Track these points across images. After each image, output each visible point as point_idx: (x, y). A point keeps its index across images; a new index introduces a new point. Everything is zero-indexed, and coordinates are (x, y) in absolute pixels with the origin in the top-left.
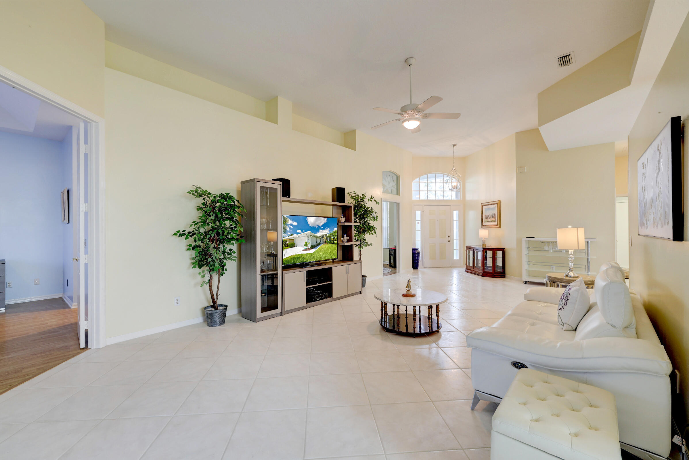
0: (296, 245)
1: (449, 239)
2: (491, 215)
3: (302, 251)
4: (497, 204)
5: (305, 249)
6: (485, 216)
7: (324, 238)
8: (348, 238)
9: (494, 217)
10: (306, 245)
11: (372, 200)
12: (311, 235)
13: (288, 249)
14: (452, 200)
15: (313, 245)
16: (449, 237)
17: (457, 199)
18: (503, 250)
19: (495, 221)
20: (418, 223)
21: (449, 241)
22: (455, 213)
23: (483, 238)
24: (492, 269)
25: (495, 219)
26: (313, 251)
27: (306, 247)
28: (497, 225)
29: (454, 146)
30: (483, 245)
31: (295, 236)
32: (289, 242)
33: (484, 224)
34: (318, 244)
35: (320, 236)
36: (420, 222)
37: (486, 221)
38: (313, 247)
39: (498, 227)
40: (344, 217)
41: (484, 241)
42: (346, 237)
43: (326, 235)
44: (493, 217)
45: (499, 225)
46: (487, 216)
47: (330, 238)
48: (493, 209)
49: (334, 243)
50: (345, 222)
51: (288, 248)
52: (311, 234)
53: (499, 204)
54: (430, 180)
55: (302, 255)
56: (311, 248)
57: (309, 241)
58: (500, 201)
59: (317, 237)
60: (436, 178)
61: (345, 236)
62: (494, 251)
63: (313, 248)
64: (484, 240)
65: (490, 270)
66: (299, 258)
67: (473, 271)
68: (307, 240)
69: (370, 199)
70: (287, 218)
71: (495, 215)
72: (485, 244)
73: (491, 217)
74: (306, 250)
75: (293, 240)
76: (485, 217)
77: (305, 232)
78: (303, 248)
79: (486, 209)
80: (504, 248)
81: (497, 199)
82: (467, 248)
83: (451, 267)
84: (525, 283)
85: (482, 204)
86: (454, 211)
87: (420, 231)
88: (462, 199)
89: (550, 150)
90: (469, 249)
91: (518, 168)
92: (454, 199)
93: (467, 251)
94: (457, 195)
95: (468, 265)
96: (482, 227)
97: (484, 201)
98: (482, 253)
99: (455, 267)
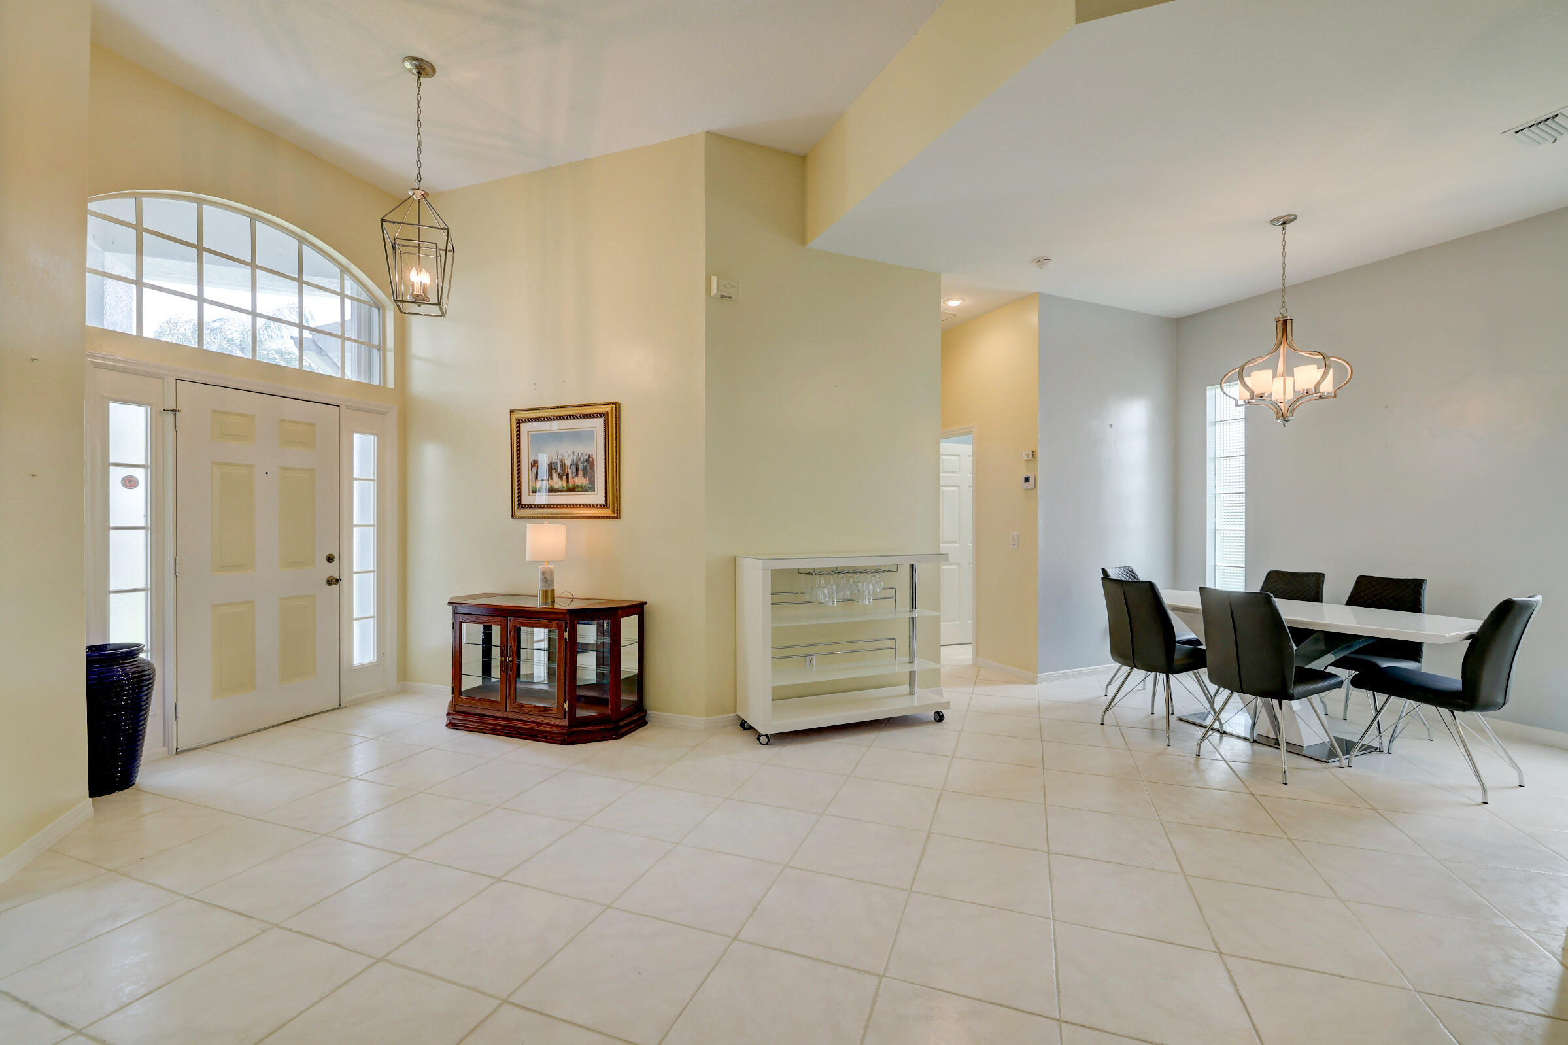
1: (331, 570)
2: (568, 462)
4: (603, 415)
6: (536, 464)
9: (585, 472)
14: (341, 380)
16: (330, 559)
17: (362, 380)
18: (638, 609)
19: (591, 488)
20: (133, 481)
21: (330, 582)
22: (363, 445)
23: (541, 562)
25: (592, 482)
28: (602, 506)
29: (422, 68)
30: (543, 595)
33: (524, 502)
36: (140, 474)
37: (542, 487)
39: (606, 512)
41: (549, 580)
44: (580, 473)
45: (612, 506)
46: (545, 468)
48: (576, 436)
53: (612, 417)
58: (617, 407)
62: (606, 615)
64: (549, 572)
67: (504, 719)
71: (590, 462)
72: (553, 591)
73: (569, 471)
76: (535, 470)
79: (537, 438)
80: (643, 599)
81: (600, 394)
82: (462, 612)
83: (340, 707)
84: (764, 739)
85: (517, 415)
86: (356, 437)
87: (142, 532)
88: (391, 384)
89: (814, 244)
90: (474, 618)
91: (714, 279)
92: (350, 374)
93: (464, 625)
94: (364, 364)
95: (465, 687)
96: (518, 513)
97: (524, 400)
98: (566, 635)
99: (359, 703)
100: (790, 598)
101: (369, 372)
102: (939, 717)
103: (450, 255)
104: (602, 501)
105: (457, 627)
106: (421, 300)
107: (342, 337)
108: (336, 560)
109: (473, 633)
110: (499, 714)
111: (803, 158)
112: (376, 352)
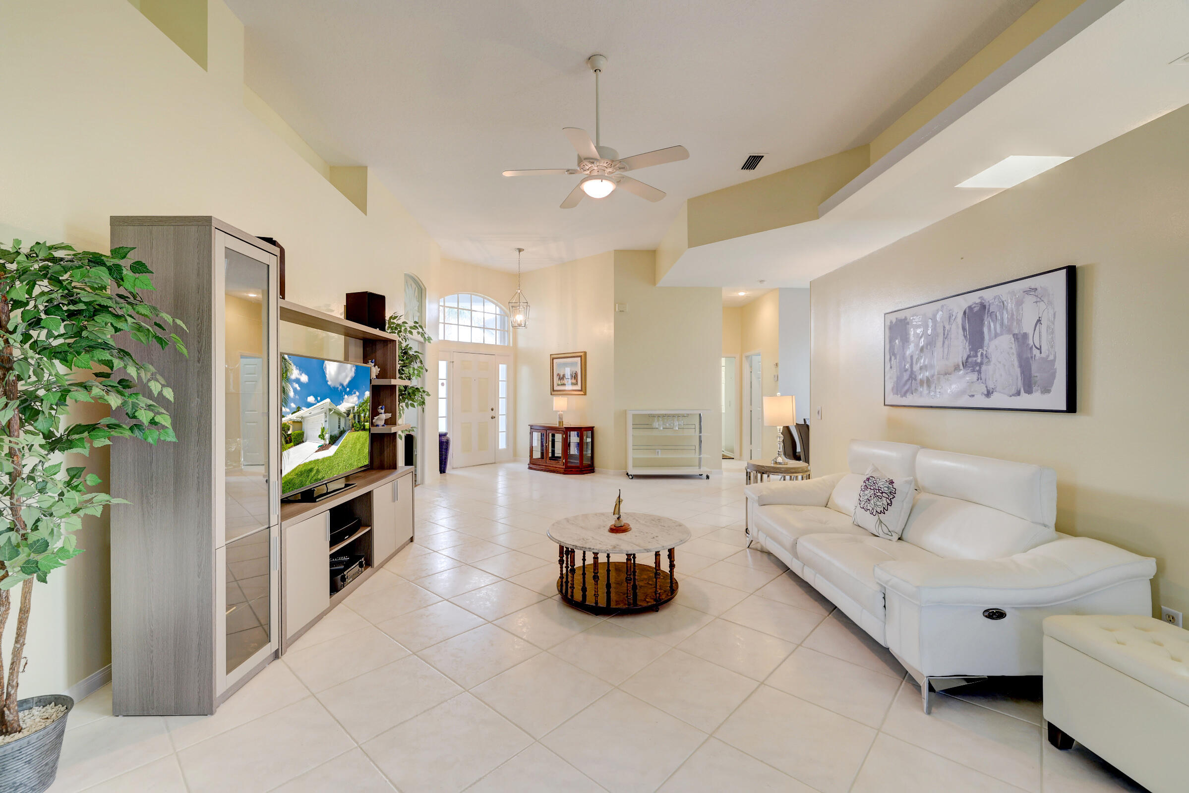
0: (304, 440)
1: (493, 414)
2: (569, 374)
3: (316, 452)
4: (581, 356)
5: (321, 446)
6: (558, 375)
7: (351, 416)
8: (389, 415)
9: (575, 377)
10: (322, 436)
11: (412, 330)
12: (330, 410)
13: (291, 450)
14: (496, 345)
15: (333, 434)
16: (492, 410)
17: (502, 344)
18: (591, 429)
19: (576, 384)
20: (443, 384)
21: (493, 418)
22: (502, 368)
23: (559, 411)
24: (579, 462)
25: (577, 381)
26: (333, 449)
27: (322, 442)
28: (581, 390)
29: (520, 250)
30: (560, 422)
31: (304, 411)
32: (293, 430)
33: (555, 389)
34: (341, 432)
35: (345, 411)
36: (445, 382)
37: (560, 383)
38: (334, 440)
39: (582, 393)
40: (377, 367)
41: (561, 417)
42: (385, 413)
43: (354, 408)
44: (573, 378)
45: (584, 390)
46: (562, 376)
47: (359, 416)
48: (572, 364)
49: (364, 429)
50: (378, 377)
51: (292, 447)
52: (330, 407)
53: (583, 357)
54: (461, 305)
55: (316, 461)
56: (329, 444)
57: (327, 426)
58: (585, 353)
59: (339, 414)
60: (471, 303)
61: (383, 411)
62: (580, 431)
63: (333, 444)
64: (562, 415)
65: (576, 462)
66: (311, 470)
67: (546, 466)
68: (323, 422)
69: (409, 329)
70: (291, 362)
71: (576, 374)
72: (563, 422)
73: (569, 377)
74: (322, 448)
75: (301, 422)
76: (558, 377)
77: (322, 400)
78: (316, 446)
79: (559, 365)
80: (593, 426)
81: (580, 348)
82: (533, 428)
83: (495, 463)
84: (631, 477)
85: (552, 356)
86: (500, 365)
87: (445, 399)
88: (511, 345)
89: (658, 285)
90: (537, 430)
91: (617, 305)
92: (498, 343)
93: (533, 433)
94: (503, 338)
95: (534, 457)
96: (553, 393)
97: (555, 351)
98: (564, 436)
99: (501, 462)
100: (645, 426)
101: (504, 343)
102: (708, 477)
103: (528, 307)
104: (580, 389)
105: (531, 433)
106: (520, 325)
107: (496, 330)
108: (494, 410)
109: (536, 436)
110: (544, 464)
111: (655, 251)
112: (506, 333)
